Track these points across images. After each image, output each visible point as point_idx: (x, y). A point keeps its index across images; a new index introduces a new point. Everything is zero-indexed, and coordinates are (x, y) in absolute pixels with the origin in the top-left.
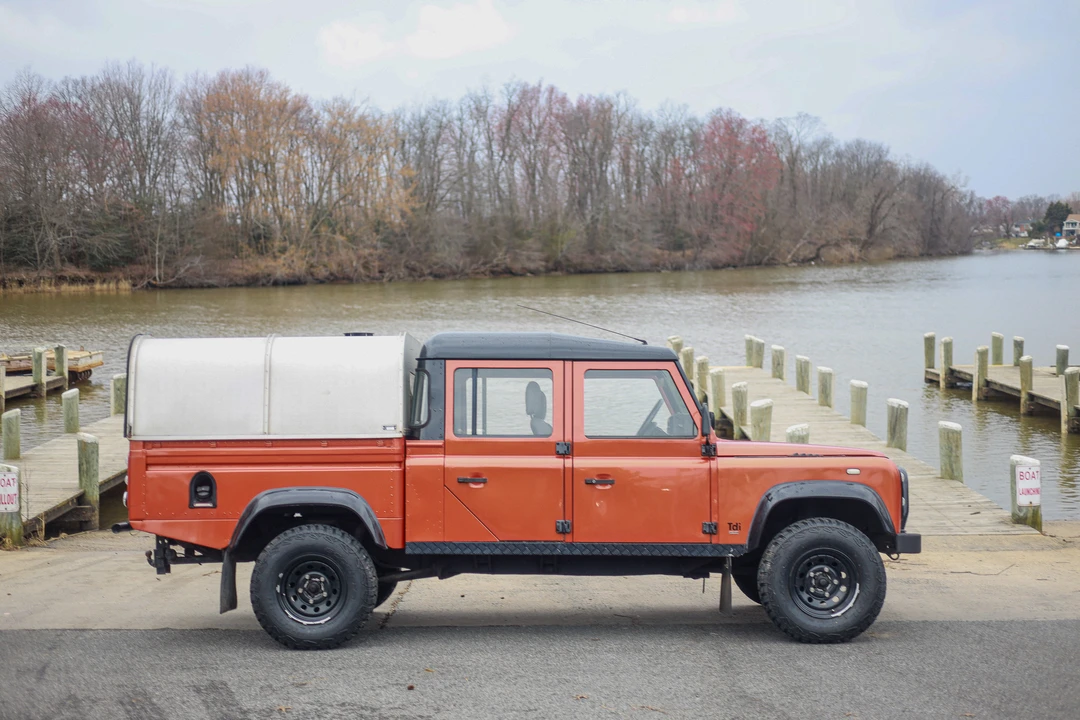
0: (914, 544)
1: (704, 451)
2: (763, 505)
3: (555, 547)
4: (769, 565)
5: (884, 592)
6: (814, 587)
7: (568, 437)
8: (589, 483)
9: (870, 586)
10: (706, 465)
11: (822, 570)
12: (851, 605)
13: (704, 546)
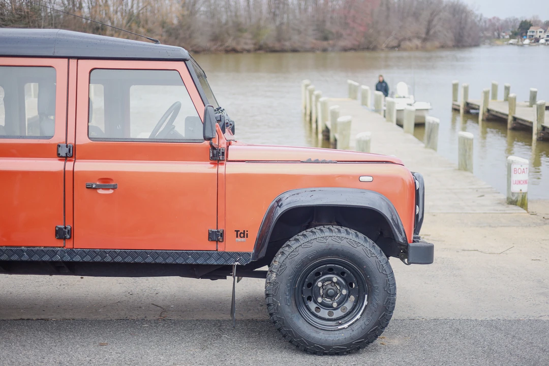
0: (426, 255)
1: (211, 155)
2: (272, 211)
3: (55, 253)
4: (274, 275)
5: (394, 303)
6: (322, 297)
7: (71, 141)
8: (89, 188)
9: (379, 299)
10: (214, 171)
11: (330, 279)
12: (358, 316)
13: (209, 254)
